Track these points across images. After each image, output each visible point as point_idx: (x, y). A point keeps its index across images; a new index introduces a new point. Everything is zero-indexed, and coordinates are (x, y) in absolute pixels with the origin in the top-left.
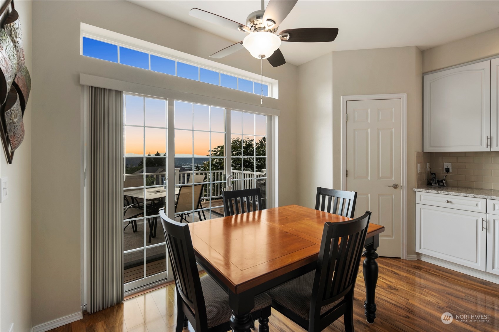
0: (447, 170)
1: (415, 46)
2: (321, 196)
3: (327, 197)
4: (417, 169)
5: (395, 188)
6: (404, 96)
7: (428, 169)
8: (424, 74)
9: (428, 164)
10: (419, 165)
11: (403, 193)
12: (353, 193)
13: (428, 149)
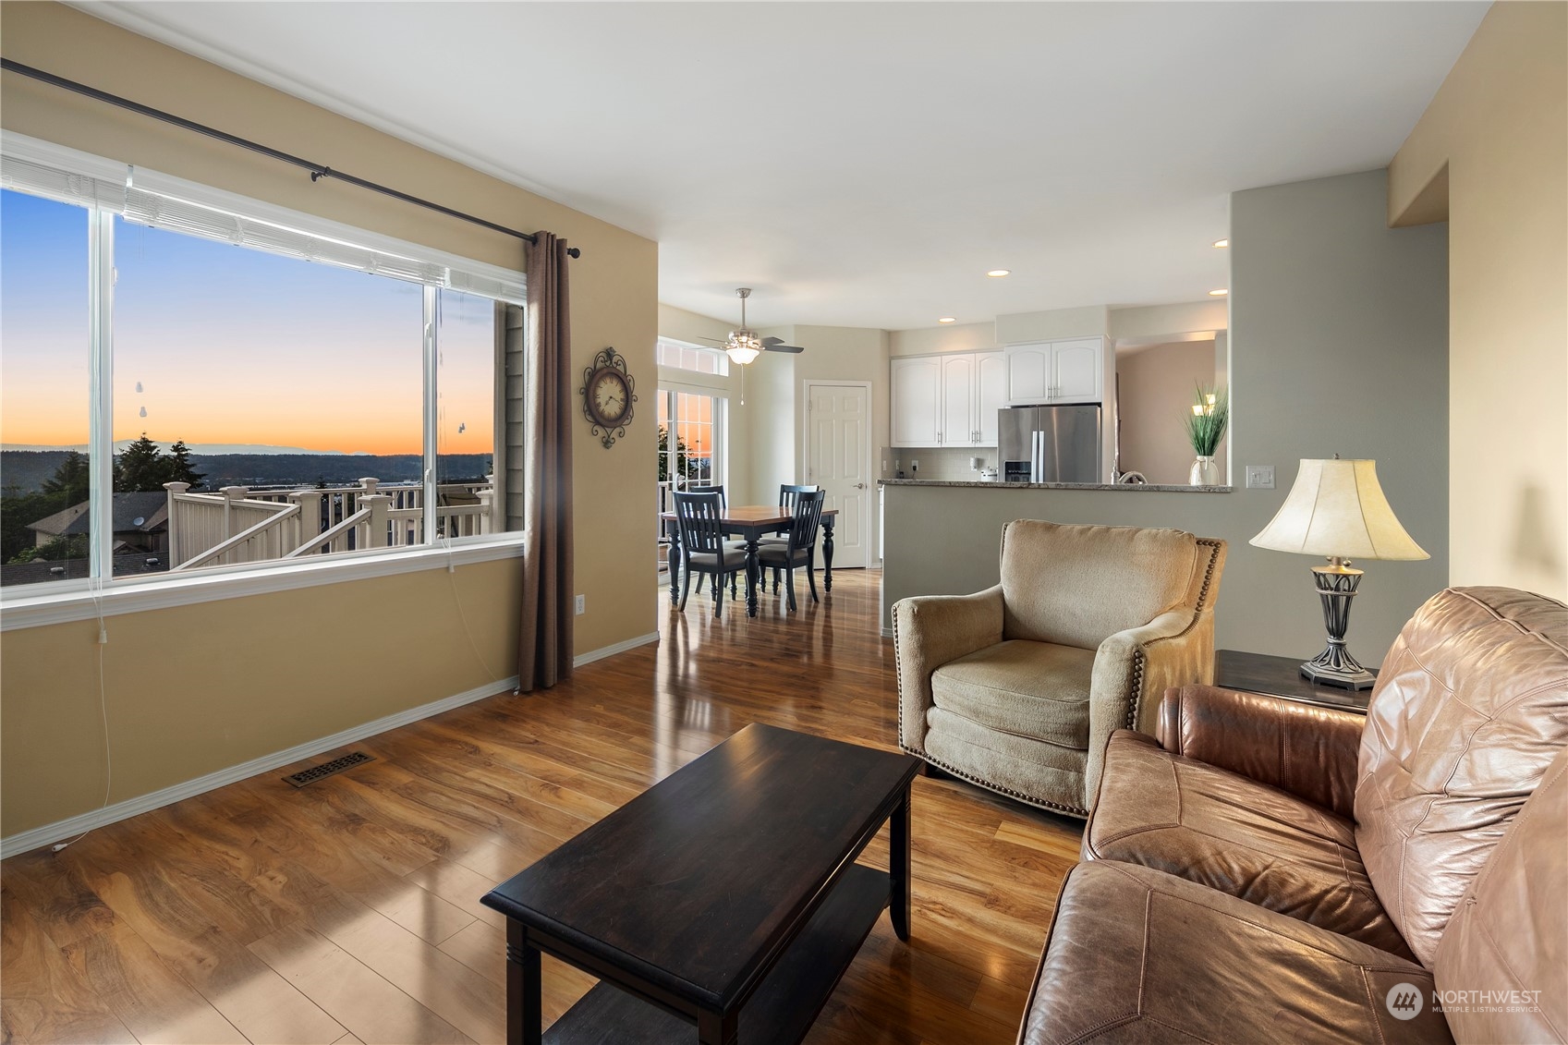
0: (915, 468)
1: (882, 330)
2: (785, 494)
3: (791, 495)
4: (882, 467)
5: (860, 488)
6: (869, 384)
7: (897, 468)
8: (891, 359)
9: (897, 462)
10: (885, 462)
11: (869, 492)
12: (816, 487)
13: (895, 445)
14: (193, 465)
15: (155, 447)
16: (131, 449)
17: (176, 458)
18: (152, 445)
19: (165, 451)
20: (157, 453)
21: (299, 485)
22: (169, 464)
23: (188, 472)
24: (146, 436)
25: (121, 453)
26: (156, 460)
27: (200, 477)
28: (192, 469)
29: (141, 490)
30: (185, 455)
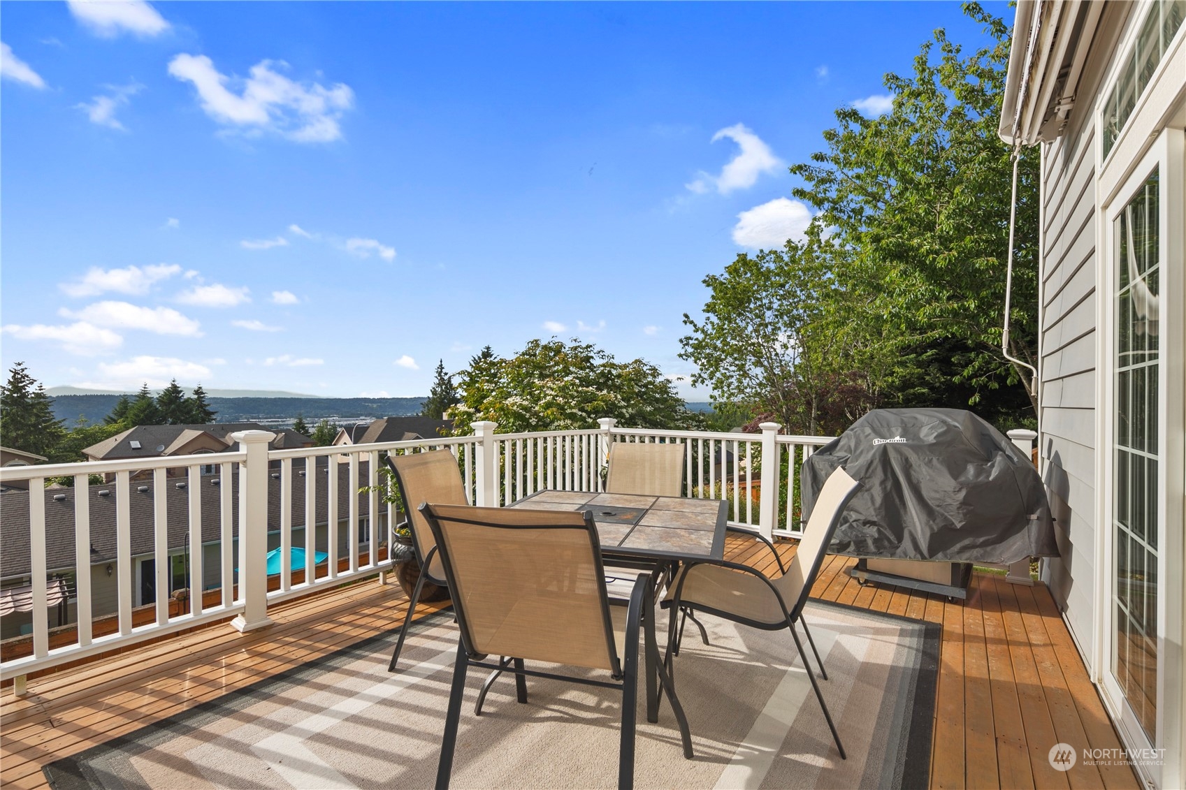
14: (209, 405)
15: (181, 391)
16: (165, 393)
17: (196, 399)
18: (180, 389)
19: (188, 394)
20: (183, 396)
21: (288, 419)
22: (191, 403)
23: (205, 410)
24: (176, 383)
25: (158, 396)
26: (182, 401)
27: (213, 413)
28: (207, 408)
29: (172, 424)
30: (203, 397)
